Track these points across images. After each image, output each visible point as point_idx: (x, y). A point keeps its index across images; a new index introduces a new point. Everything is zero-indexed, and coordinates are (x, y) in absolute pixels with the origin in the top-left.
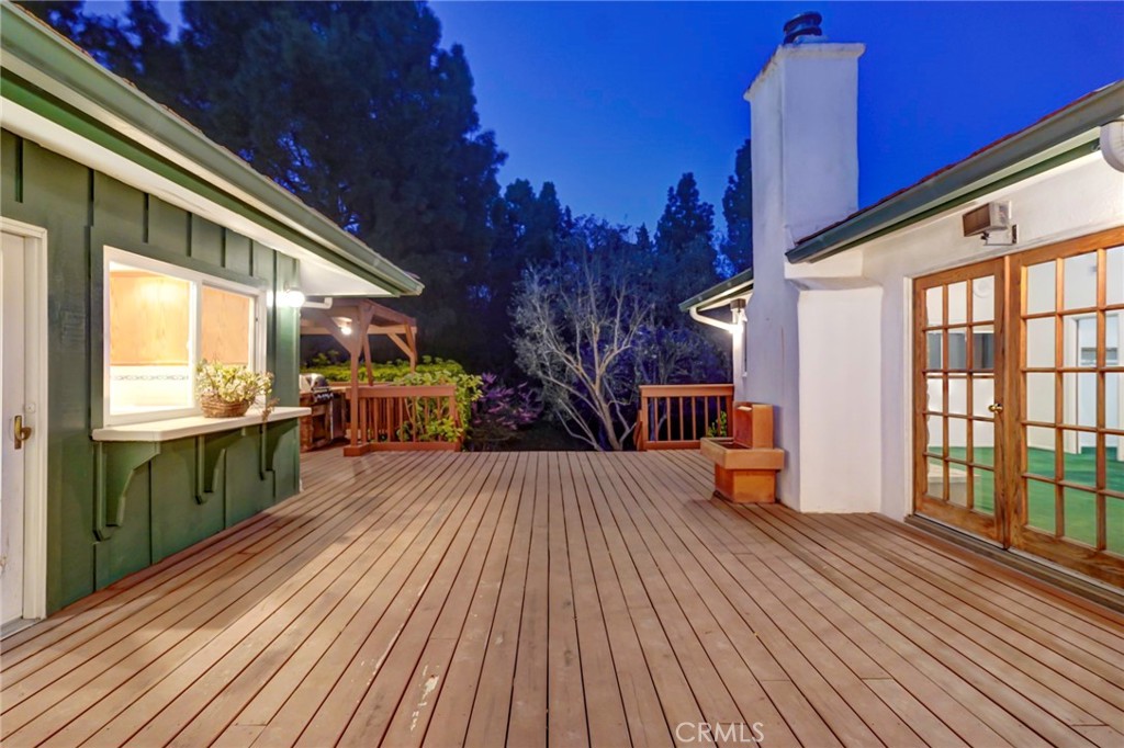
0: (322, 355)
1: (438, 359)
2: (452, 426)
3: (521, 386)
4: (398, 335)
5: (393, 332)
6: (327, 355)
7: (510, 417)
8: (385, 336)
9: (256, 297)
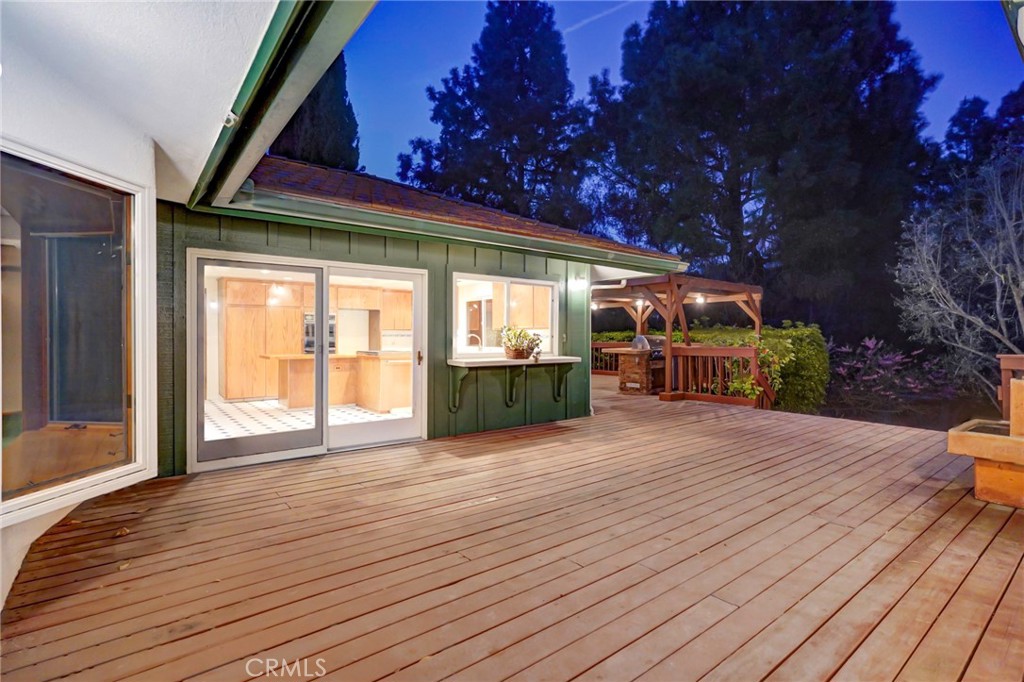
0: (696, 322)
1: (798, 323)
2: (752, 384)
3: (916, 353)
4: (744, 301)
5: (739, 299)
6: (700, 320)
7: (892, 386)
8: (734, 304)
9: (552, 287)
